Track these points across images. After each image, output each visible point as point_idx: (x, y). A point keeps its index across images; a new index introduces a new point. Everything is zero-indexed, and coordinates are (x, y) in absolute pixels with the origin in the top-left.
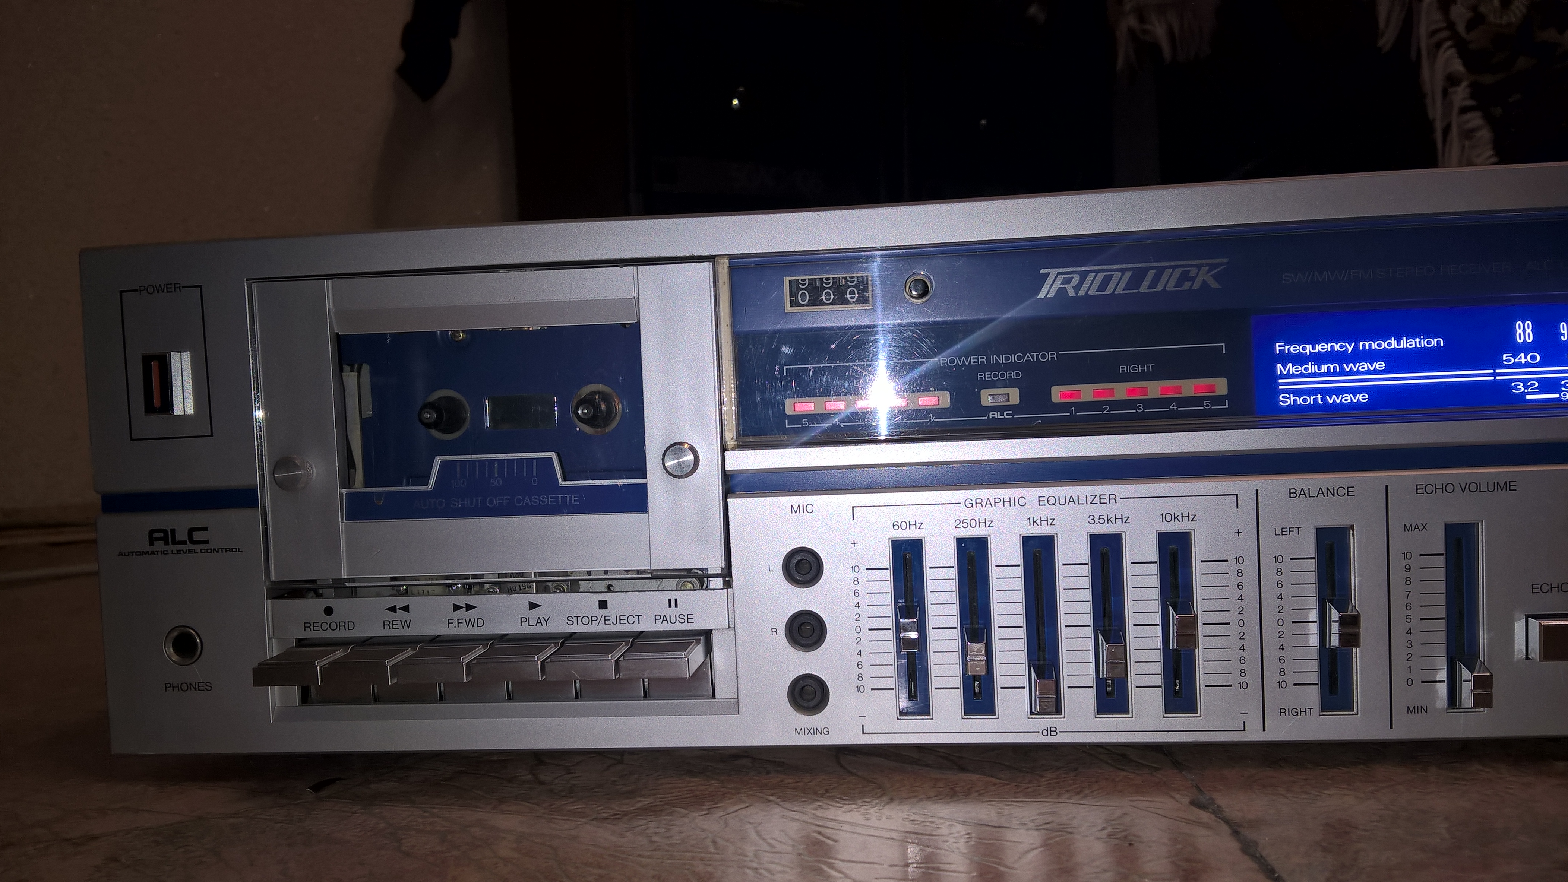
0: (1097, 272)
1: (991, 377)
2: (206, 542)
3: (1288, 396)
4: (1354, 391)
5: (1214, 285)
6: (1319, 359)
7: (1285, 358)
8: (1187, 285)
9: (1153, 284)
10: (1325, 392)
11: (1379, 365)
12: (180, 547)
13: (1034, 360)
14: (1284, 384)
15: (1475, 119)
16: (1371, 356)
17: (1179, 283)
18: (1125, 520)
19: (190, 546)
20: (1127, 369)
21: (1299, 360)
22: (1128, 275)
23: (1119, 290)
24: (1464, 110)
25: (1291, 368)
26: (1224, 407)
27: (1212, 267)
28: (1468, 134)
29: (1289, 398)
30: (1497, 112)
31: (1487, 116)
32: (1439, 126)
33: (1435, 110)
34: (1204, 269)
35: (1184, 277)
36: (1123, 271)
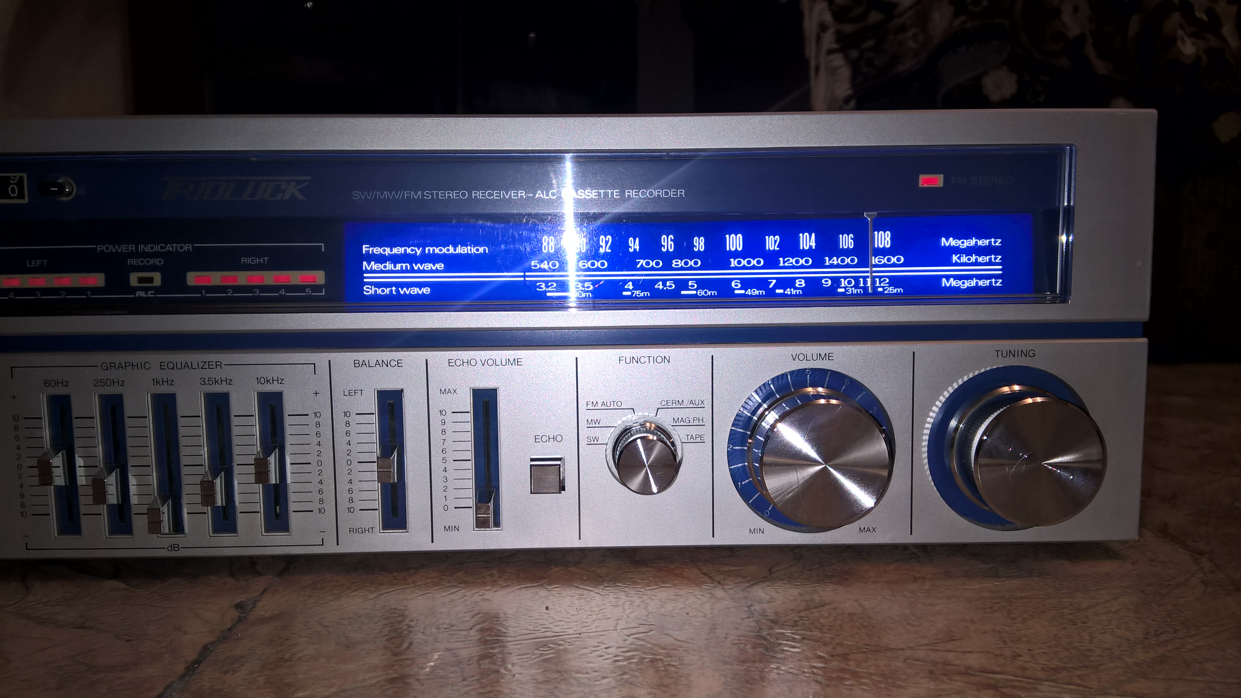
0: (208, 182)
1: (138, 263)
3: (370, 287)
4: (420, 285)
5: (300, 197)
6: (395, 259)
7: (370, 258)
8: (279, 197)
9: (253, 194)
10: (399, 285)
11: (440, 266)
13: (173, 250)
14: (368, 278)
15: (838, 60)
16: (434, 259)
17: (272, 195)
18: (230, 382)
20: (247, 261)
21: (381, 259)
22: (233, 186)
24: (830, 52)
25: (374, 266)
26: (321, 294)
27: (299, 183)
28: (833, 71)
29: (371, 289)
30: (854, 54)
31: (847, 57)
32: (813, 63)
33: (811, 51)
34: (293, 184)
35: (277, 189)
36: (229, 182)
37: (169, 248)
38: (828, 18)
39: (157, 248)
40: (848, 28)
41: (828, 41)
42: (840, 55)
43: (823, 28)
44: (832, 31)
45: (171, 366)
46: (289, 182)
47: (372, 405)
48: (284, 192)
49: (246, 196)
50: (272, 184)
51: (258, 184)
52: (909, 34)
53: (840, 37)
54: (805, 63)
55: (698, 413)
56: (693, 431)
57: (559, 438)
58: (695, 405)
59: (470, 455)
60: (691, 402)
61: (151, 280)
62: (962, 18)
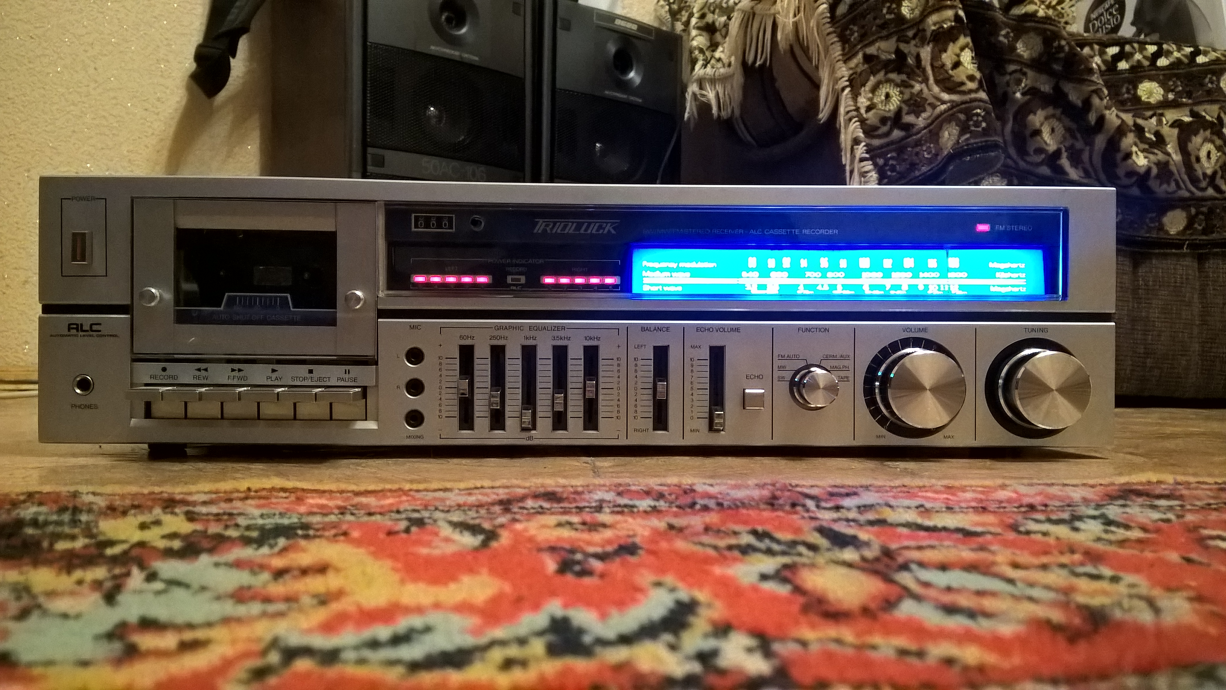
1: (513, 270)
2: (100, 331)
4: (676, 285)
5: (613, 232)
6: (662, 270)
7: (647, 269)
9: (586, 230)
10: (663, 285)
11: (688, 274)
12: (84, 333)
13: (532, 263)
14: (646, 280)
16: (684, 270)
17: (597, 230)
18: (569, 339)
19: (90, 333)
20: (575, 270)
21: (653, 270)
25: (649, 273)
26: (618, 290)
27: (613, 223)
34: (609, 224)
35: (600, 227)
36: (573, 223)
37: (530, 261)
38: (860, 134)
39: (524, 262)
40: (876, 142)
42: (871, 162)
44: (863, 144)
45: (535, 328)
46: (607, 223)
47: (651, 354)
48: (604, 229)
49: (582, 231)
50: (597, 224)
51: (589, 224)
52: (924, 148)
53: (870, 150)
55: (846, 363)
56: (842, 374)
57: (761, 377)
58: (843, 358)
59: (707, 386)
60: (842, 356)
61: (519, 280)
62: (966, 136)
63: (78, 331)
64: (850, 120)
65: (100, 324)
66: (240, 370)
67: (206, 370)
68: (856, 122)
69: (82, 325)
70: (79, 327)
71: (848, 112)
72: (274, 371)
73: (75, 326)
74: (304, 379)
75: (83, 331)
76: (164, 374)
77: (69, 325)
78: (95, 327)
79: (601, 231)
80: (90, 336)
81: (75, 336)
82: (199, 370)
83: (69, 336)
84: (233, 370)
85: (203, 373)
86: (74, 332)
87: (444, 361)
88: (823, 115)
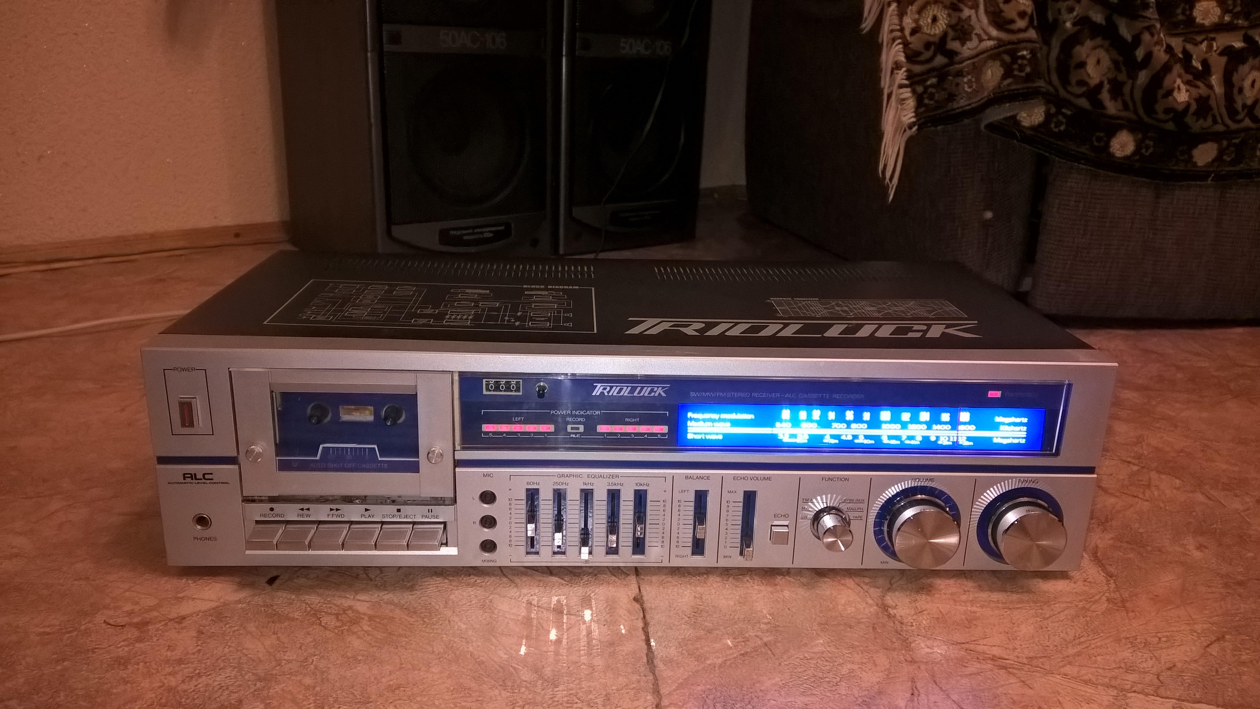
0: (617, 386)
1: (571, 420)
2: (212, 479)
3: (691, 434)
4: (717, 434)
5: (663, 395)
7: (691, 419)
9: (639, 393)
10: (706, 434)
11: (728, 424)
12: (199, 481)
13: (590, 414)
14: (690, 430)
15: (907, 93)
16: (724, 420)
17: (649, 393)
18: (622, 485)
19: (204, 481)
20: (628, 420)
21: (697, 420)
22: (630, 388)
23: (626, 394)
24: (901, 86)
25: (694, 423)
26: (666, 438)
27: (663, 388)
28: (902, 101)
29: (691, 437)
30: (920, 89)
31: (914, 92)
32: (886, 92)
33: (885, 82)
34: (660, 388)
35: (652, 391)
36: (628, 387)
37: (588, 413)
38: (902, 58)
39: (582, 413)
40: (918, 69)
41: (901, 76)
42: (909, 90)
43: (897, 66)
44: (904, 69)
45: (593, 476)
46: (658, 387)
47: (692, 497)
48: (655, 392)
49: (635, 394)
50: (649, 389)
51: (642, 388)
52: (965, 80)
53: (910, 76)
54: (880, 92)
55: (860, 505)
56: (857, 514)
57: (787, 516)
58: (859, 501)
59: (740, 522)
60: (858, 500)
61: (578, 429)
62: (1009, 81)
63: (192, 479)
64: (894, 40)
65: (212, 474)
66: (337, 510)
67: (308, 509)
68: (899, 44)
69: (195, 475)
70: (193, 476)
71: (892, 31)
72: (366, 510)
73: (189, 476)
74: (393, 516)
75: (196, 479)
76: (272, 513)
77: (185, 474)
78: (206, 476)
79: (653, 394)
80: (204, 483)
81: (190, 483)
82: (302, 509)
83: (185, 483)
84: (331, 510)
85: (305, 512)
86: (189, 480)
87: (514, 502)
88: (867, 25)
